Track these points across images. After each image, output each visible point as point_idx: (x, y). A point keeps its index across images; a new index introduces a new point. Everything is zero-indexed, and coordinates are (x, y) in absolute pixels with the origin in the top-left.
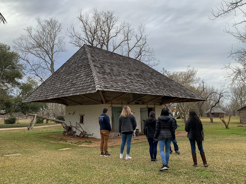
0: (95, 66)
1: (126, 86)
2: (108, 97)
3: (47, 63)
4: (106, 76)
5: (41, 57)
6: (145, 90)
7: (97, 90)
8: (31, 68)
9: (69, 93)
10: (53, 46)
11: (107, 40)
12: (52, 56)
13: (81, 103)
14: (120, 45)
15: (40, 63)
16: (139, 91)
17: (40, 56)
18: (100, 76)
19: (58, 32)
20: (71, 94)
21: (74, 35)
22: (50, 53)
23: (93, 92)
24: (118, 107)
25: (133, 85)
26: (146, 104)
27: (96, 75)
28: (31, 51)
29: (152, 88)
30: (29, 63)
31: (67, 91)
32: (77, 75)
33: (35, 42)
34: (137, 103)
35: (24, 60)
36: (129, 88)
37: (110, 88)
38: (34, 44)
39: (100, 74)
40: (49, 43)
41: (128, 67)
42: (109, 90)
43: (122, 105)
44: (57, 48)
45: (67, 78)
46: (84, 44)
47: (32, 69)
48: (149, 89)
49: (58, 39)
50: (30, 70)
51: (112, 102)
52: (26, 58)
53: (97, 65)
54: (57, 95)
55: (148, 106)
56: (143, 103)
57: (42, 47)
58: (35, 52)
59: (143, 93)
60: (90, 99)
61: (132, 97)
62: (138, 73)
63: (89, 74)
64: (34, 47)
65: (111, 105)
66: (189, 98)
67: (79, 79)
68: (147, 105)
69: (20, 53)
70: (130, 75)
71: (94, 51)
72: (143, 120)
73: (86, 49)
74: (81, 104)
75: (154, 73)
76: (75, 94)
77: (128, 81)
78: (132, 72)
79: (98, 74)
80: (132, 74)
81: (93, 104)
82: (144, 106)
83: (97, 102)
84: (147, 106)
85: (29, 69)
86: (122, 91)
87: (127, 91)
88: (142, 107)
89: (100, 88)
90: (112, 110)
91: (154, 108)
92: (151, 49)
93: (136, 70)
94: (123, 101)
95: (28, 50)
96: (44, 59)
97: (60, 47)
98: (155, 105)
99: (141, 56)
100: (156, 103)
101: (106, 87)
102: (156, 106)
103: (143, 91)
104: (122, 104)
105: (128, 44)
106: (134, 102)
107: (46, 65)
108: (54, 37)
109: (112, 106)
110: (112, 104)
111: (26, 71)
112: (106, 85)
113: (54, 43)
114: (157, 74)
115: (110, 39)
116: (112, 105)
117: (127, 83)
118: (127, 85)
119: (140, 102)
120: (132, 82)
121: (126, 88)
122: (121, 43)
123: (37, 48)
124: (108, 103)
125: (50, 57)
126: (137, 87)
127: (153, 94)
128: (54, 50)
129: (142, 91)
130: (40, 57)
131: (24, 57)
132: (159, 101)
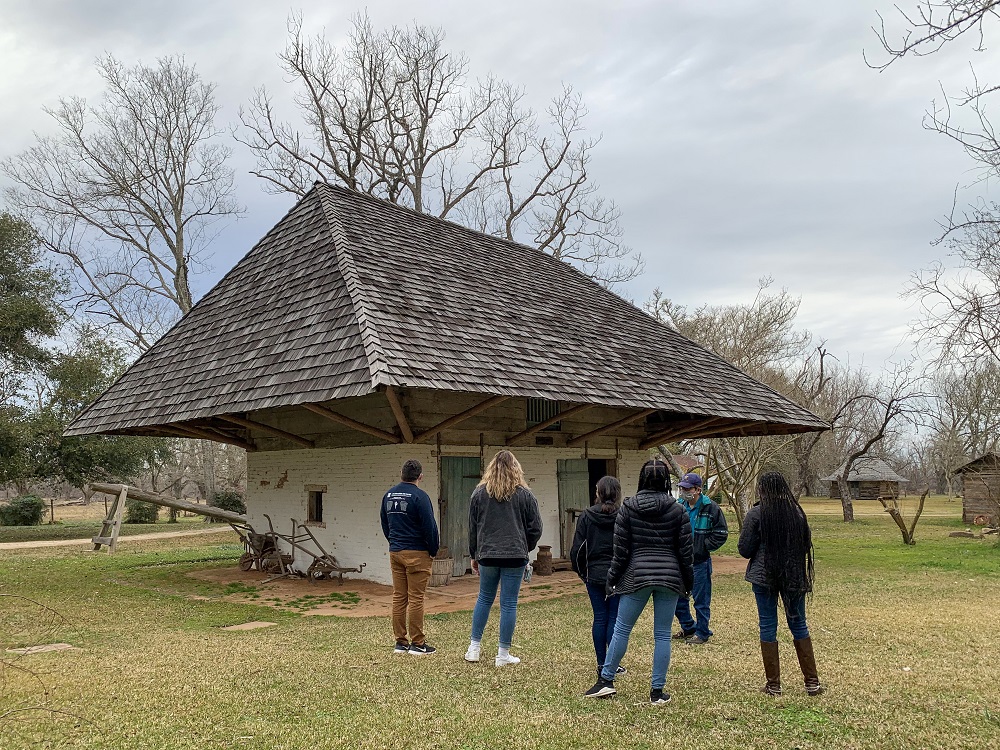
0: (364, 279)
1: (498, 366)
2: (421, 413)
3: (159, 264)
4: (413, 325)
5: (133, 240)
6: (580, 385)
7: (374, 384)
8: (89, 289)
9: (257, 395)
10: (181, 188)
11: (416, 163)
12: (179, 234)
13: (309, 438)
14: (474, 186)
15: (130, 264)
16: (552, 388)
17: (125, 236)
18: (387, 323)
19: (200, 126)
20: (269, 401)
21: (270, 139)
22: (171, 219)
23: (360, 391)
24: (466, 455)
25: (528, 365)
26: (582, 443)
27: (372, 320)
28: (86, 210)
29: (607, 375)
30: (81, 265)
31: (249, 389)
32: (290, 318)
33: (102, 171)
34: (543, 442)
35: (57, 251)
36: (509, 375)
37: (432, 375)
38: (99, 179)
39: (389, 317)
40: (161, 174)
41: (509, 284)
42: (424, 384)
43: (482, 449)
44: (198, 197)
45: (246, 332)
46: (317, 182)
47: (97, 293)
48: (594, 382)
49: (199, 157)
50: (85, 298)
51: (439, 435)
52: (65, 241)
53: (374, 278)
54: (207, 404)
55: (590, 451)
56: (570, 441)
57: (134, 194)
58: (101, 217)
59: (568, 398)
60: (348, 424)
61: (521, 414)
62: (548, 311)
63: (340, 316)
64: (98, 193)
65: (436, 449)
66: (758, 418)
67: (297, 335)
68: (586, 447)
69: (38, 222)
70: (515, 321)
71: (359, 211)
72: (569, 511)
73: (326, 206)
74: (312, 444)
75: (617, 311)
76: (285, 402)
77: (507, 345)
78: (523, 309)
79: (380, 314)
80: (523, 318)
81: (361, 444)
82: (574, 453)
83: (377, 435)
84: (586, 454)
85: (83, 293)
86: (483, 389)
87: (502, 389)
88: (565, 458)
89: (386, 376)
90: (440, 469)
91: (615, 460)
92: (606, 206)
93: (542, 301)
94: (485, 433)
95: (72, 205)
96: (145, 248)
97: (213, 192)
98: (617, 449)
99: (564, 236)
100: (625, 440)
101: (412, 372)
102: (624, 453)
103: (571, 390)
104: (482, 444)
105: (508, 183)
106: (530, 435)
107: (156, 275)
108: (182, 148)
109: (439, 452)
110: (439, 443)
111: (71, 303)
112: (413, 364)
113: (183, 176)
114: (631, 318)
115: (428, 159)
116: (439, 447)
117: (502, 356)
118: (501, 364)
119: (555, 435)
120: (524, 351)
121: (497, 374)
122: (476, 178)
123: (109, 198)
124: (422, 438)
125: (168, 240)
126: (544, 370)
127: (612, 403)
128: (188, 208)
129: (567, 388)
130: (126, 240)
131: (56, 239)
132: (636, 432)
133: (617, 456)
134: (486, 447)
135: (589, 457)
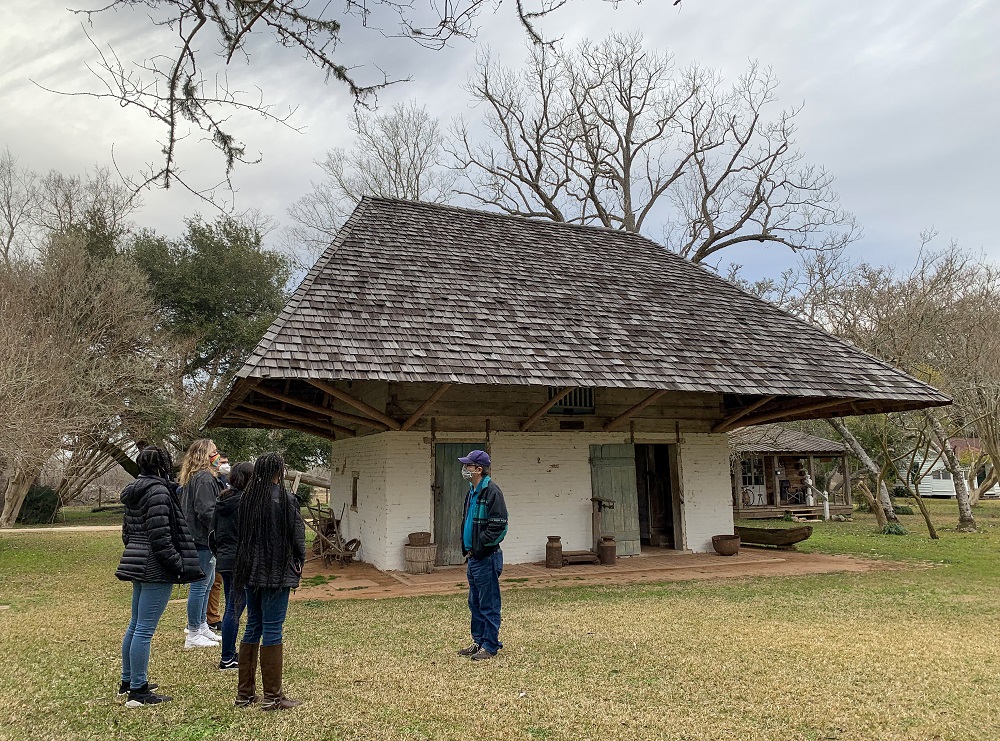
2: (412, 401)
24: (468, 441)
26: (627, 427)
34: (566, 426)
43: (488, 436)
51: (434, 422)
55: (637, 435)
56: (606, 424)
65: (430, 436)
68: (632, 432)
82: (616, 437)
84: (632, 438)
88: (601, 443)
90: (434, 456)
91: (675, 445)
94: (492, 418)
98: (677, 432)
102: (688, 437)
104: (487, 430)
109: (434, 438)
110: (434, 430)
116: (433, 434)
119: (587, 420)
124: (407, 425)
132: (708, 413)
133: (678, 440)
134: (492, 434)
135: (636, 441)
